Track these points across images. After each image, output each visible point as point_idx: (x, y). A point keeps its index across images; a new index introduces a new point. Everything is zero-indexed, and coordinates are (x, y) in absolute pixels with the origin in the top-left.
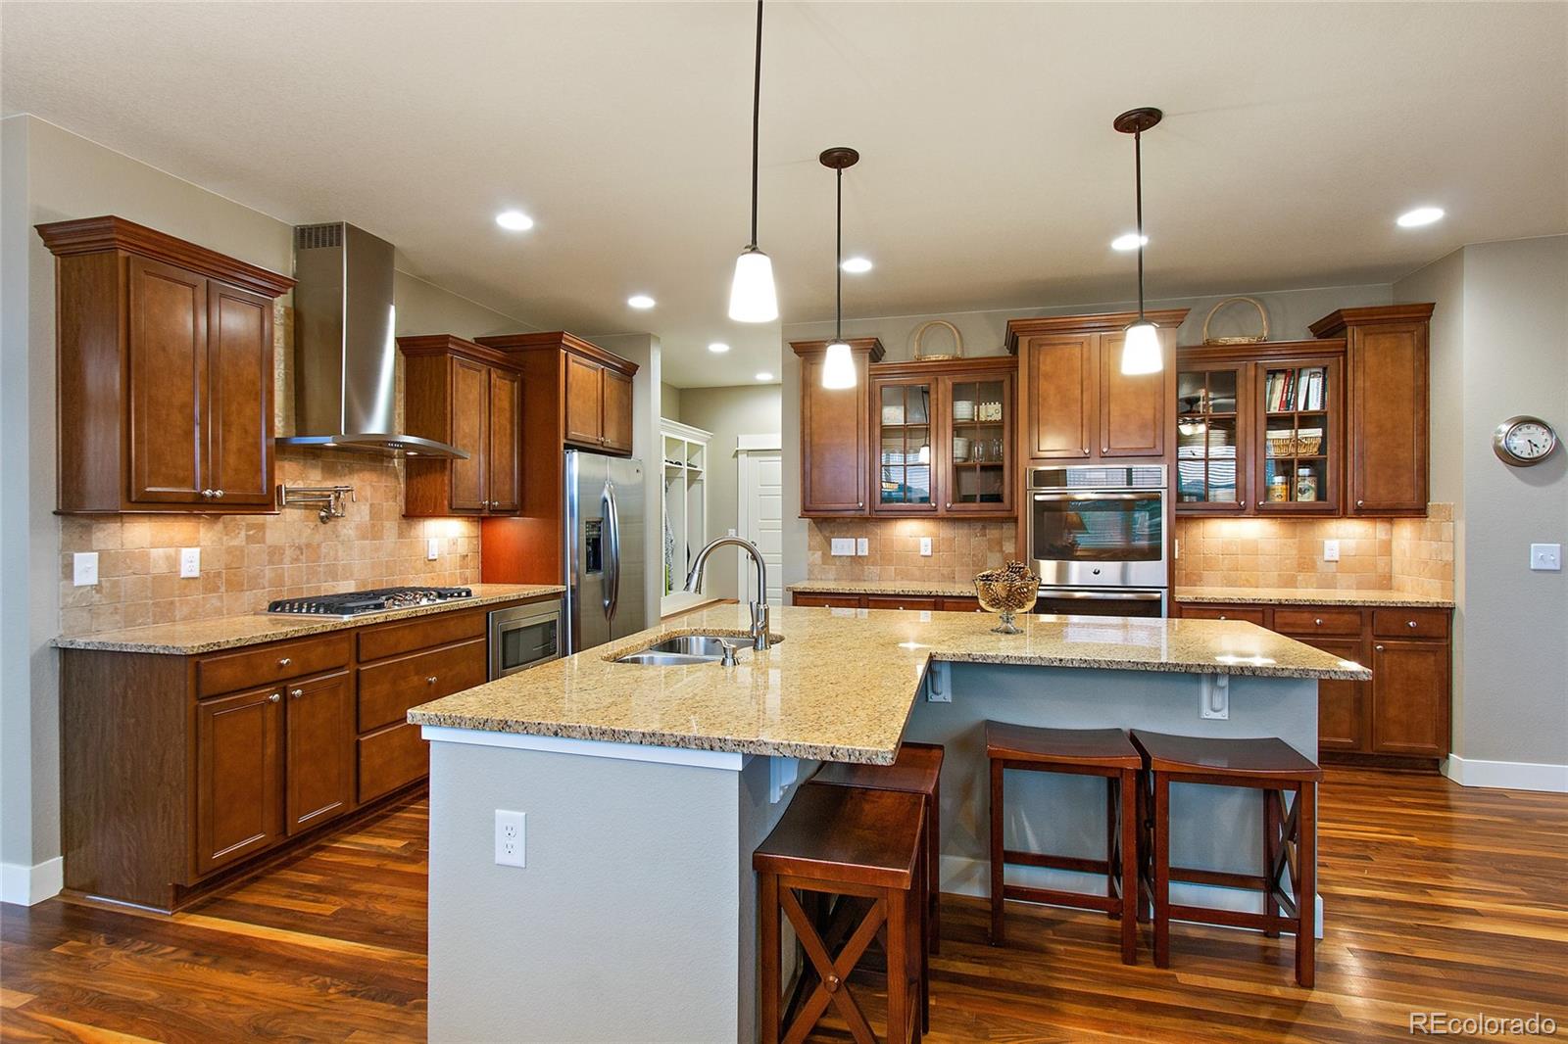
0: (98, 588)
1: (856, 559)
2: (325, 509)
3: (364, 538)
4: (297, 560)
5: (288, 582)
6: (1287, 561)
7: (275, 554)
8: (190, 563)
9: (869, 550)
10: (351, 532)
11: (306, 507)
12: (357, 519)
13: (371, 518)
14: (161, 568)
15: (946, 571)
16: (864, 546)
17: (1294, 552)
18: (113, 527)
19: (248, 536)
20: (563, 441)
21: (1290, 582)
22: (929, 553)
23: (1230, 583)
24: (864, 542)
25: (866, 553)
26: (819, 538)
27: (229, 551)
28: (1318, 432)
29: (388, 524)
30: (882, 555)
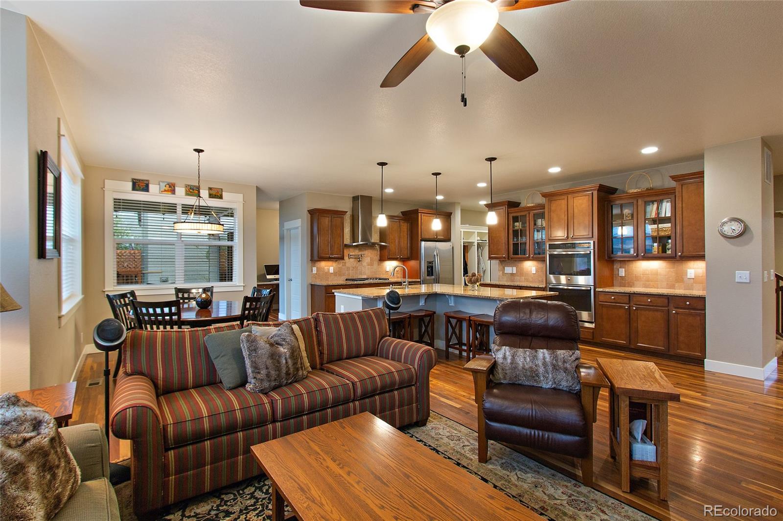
0: (316, 274)
1: (512, 274)
2: (359, 259)
3: (368, 265)
4: (353, 270)
5: (351, 275)
6: (671, 278)
7: (348, 269)
8: (331, 270)
9: (516, 271)
10: (366, 264)
11: (355, 258)
12: (367, 261)
13: (371, 261)
14: (327, 271)
15: (540, 279)
16: (514, 270)
17: (674, 274)
18: (319, 263)
19: (342, 265)
20: (420, 239)
21: (672, 287)
22: (535, 273)
23: (646, 286)
24: (515, 269)
25: (515, 272)
26: (501, 267)
27: (339, 268)
28: (669, 225)
29: (375, 262)
30: (520, 273)
